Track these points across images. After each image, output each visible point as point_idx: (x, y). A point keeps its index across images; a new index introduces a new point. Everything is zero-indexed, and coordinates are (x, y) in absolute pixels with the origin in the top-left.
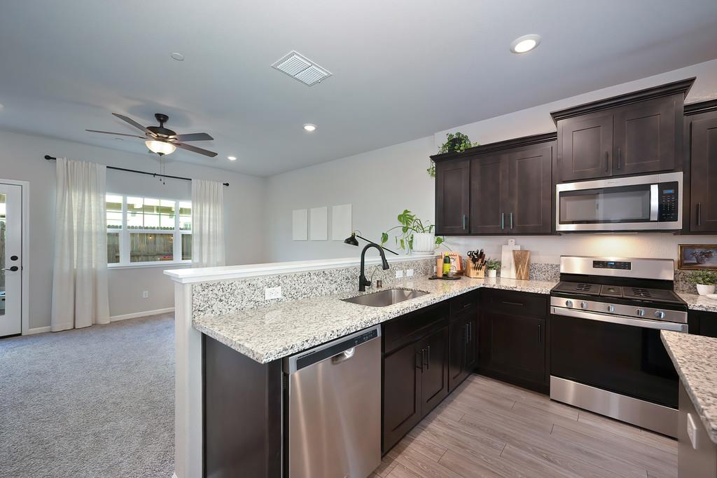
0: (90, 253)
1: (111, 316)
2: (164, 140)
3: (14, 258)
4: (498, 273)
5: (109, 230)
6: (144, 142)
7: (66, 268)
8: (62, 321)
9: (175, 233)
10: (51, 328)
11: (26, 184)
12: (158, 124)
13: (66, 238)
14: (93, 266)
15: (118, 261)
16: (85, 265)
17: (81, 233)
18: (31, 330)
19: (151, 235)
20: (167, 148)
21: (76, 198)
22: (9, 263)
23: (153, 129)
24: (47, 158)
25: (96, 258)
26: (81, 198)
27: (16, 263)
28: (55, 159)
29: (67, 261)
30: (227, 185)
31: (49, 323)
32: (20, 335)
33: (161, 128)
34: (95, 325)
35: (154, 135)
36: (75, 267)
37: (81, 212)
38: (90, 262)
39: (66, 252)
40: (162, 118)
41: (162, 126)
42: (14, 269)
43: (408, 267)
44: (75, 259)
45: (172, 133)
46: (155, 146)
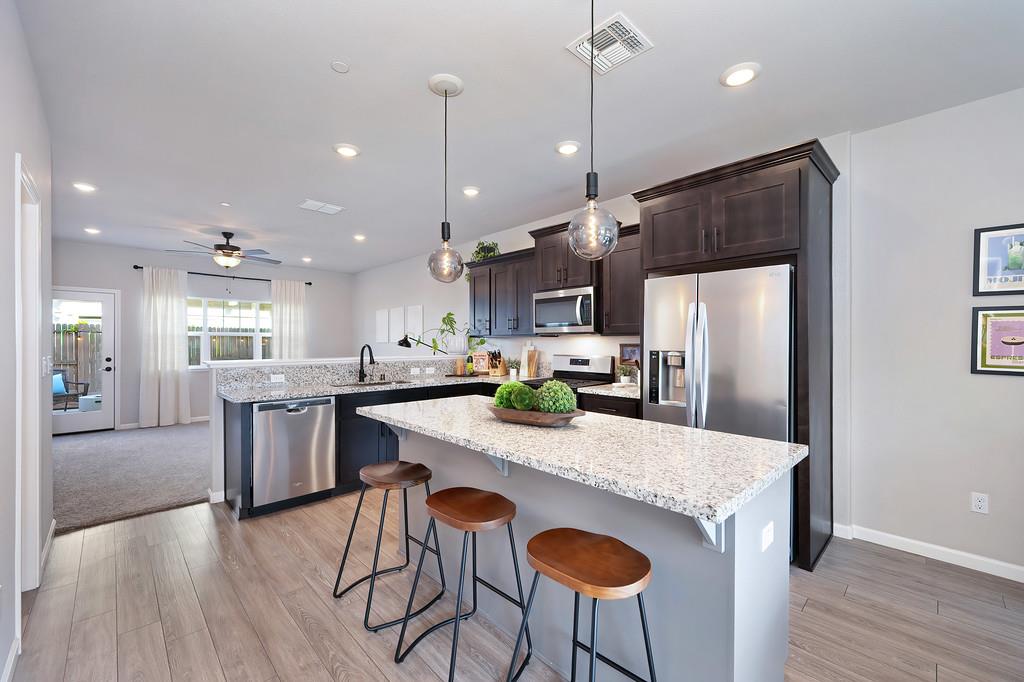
0: (173, 355)
1: (192, 416)
2: (230, 255)
3: (108, 360)
4: (518, 372)
5: (191, 334)
6: (212, 258)
7: (152, 368)
8: (148, 418)
9: (255, 335)
10: (139, 424)
11: (118, 292)
12: (223, 241)
13: (152, 342)
14: (176, 368)
15: (199, 364)
16: (168, 367)
17: (164, 337)
18: (122, 425)
19: (243, 338)
20: (232, 261)
21: (160, 302)
22: (104, 364)
23: (219, 247)
24: (136, 267)
25: (178, 361)
26: (165, 303)
27: (110, 364)
28: (142, 268)
29: (152, 362)
30: (310, 284)
31: (137, 421)
32: (113, 429)
33: (227, 249)
34: (177, 424)
35: (220, 252)
36: (159, 369)
37: (165, 317)
38: (173, 364)
39: (152, 354)
40: (228, 235)
41: (228, 243)
42: (108, 369)
43: (428, 365)
44: (159, 361)
45: (238, 249)
46: (222, 260)
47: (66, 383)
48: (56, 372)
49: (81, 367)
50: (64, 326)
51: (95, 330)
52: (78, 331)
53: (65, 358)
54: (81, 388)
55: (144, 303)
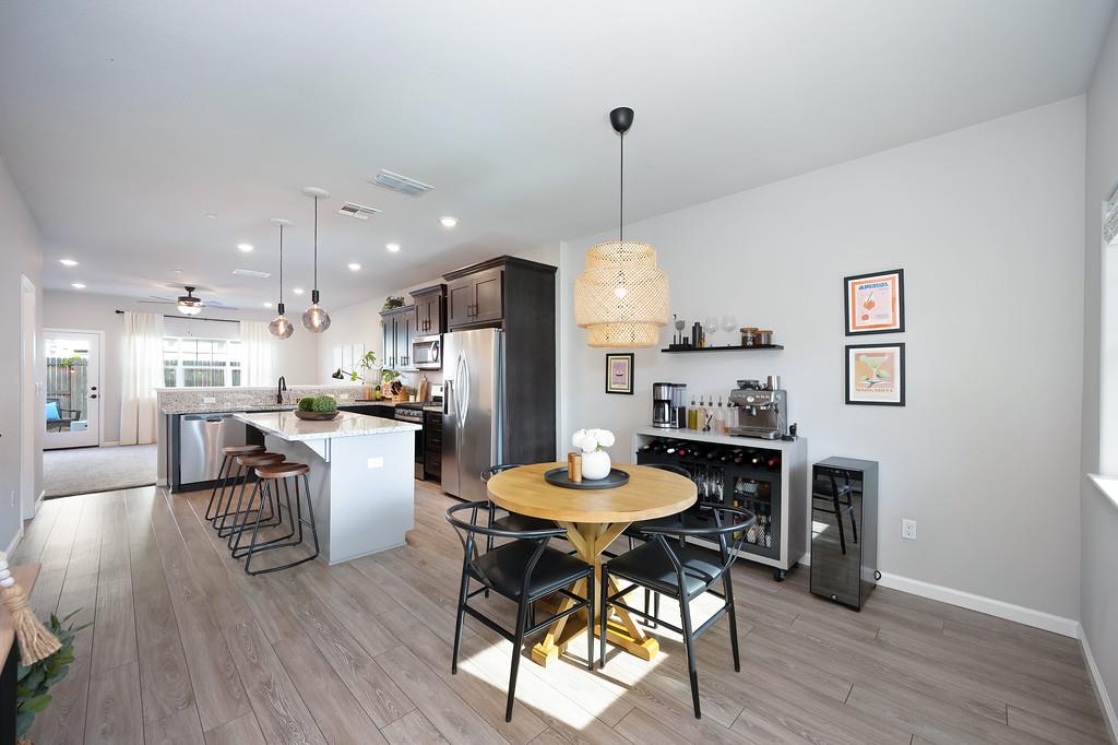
0: (150, 385)
2: (192, 305)
3: (94, 389)
5: (166, 367)
6: (175, 308)
7: (132, 396)
8: (127, 433)
9: (226, 369)
10: (119, 443)
11: (102, 333)
12: (186, 294)
13: (132, 374)
14: (153, 396)
15: (174, 386)
16: (146, 395)
18: (106, 443)
20: (194, 310)
21: (139, 341)
22: (90, 393)
23: (182, 299)
24: (118, 312)
27: (95, 392)
28: (123, 313)
29: (132, 390)
31: (118, 439)
32: (98, 446)
33: (190, 300)
34: (153, 443)
35: (182, 303)
36: (139, 396)
38: (150, 392)
39: (132, 383)
40: (190, 289)
41: (190, 295)
42: (94, 397)
43: (342, 392)
44: (138, 390)
45: (198, 300)
46: (184, 309)
47: (60, 410)
48: (49, 401)
49: (74, 395)
50: (59, 360)
51: (84, 363)
52: (70, 365)
53: (59, 387)
54: (74, 415)
55: (125, 341)
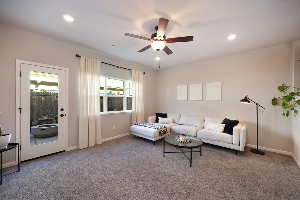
0: (94, 107)
1: (102, 139)
3: (62, 110)
7: (85, 115)
9: (124, 96)
10: (78, 147)
11: (67, 70)
13: (85, 99)
14: (96, 114)
15: (103, 111)
16: (92, 113)
17: (91, 96)
18: (69, 148)
21: (89, 77)
22: (60, 113)
24: (77, 56)
25: (97, 110)
26: (91, 78)
27: (63, 113)
28: (80, 56)
29: (85, 111)
30: (145, 73)
31: (78, 144)
32: (64, 151)
34: (96, 145)
36: (89, 114)
37: (91, 85)
38: (94, 111)
39: (85, 106)
42: (62, 115)
44: (89, 110)
